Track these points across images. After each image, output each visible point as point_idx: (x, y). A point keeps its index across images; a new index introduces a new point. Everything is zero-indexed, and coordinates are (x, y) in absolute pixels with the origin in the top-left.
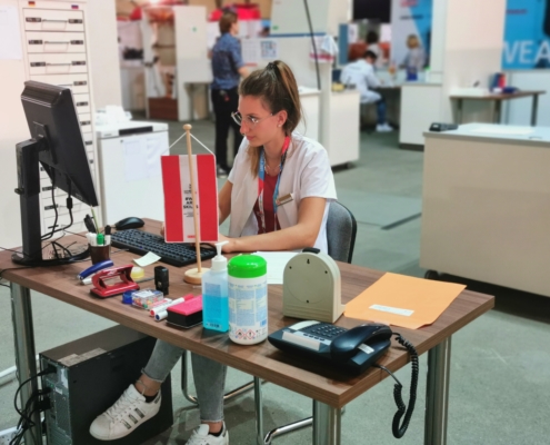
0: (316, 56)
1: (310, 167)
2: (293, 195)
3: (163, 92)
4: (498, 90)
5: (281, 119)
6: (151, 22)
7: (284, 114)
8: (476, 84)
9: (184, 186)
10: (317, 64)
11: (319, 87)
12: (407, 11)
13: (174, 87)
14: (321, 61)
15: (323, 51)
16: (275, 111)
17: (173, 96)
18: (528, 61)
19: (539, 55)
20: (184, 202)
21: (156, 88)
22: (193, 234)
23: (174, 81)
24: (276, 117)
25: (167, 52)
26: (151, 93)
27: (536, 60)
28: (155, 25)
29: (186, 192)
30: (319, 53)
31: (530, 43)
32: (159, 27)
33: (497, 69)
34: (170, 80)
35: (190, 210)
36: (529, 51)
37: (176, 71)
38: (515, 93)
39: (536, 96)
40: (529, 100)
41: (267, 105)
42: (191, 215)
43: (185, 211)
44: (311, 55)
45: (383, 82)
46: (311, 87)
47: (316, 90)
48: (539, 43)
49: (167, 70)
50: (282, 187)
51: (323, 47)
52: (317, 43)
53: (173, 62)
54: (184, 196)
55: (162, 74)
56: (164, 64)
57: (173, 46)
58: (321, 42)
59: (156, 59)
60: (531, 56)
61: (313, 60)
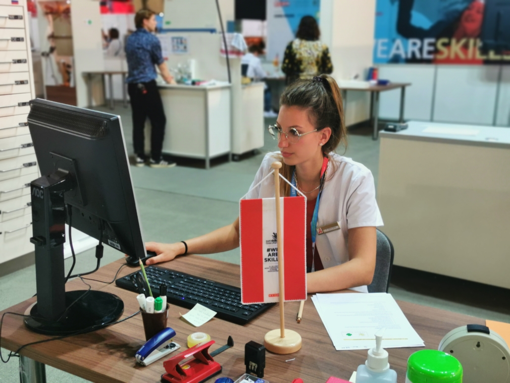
0: (226, 52)
1: (359, 192)
2: (339, 223)
3: (60, 81)
4: (373, 82)
5: (324, 137)
6: (47, 14)
7: (328, 131)
8: (356, 77)
9: (267, 235)
10: (228, 59)
11: (230, 81)
12: (280, 10)
13: (72, 75)
14: (231, 56)
15: (233, 47)
16: (319, 128)
17: (72, 85)
18: (385, 56)
19: (393, 52)
20: (265, 254)
21: (53, 76)
22: (276, 291)
23: (71, 70)
24: (319, 134)
25: (63, 43)
26: (49, 81)
27: (391, 55)
28: (50, 17)
29: (268, 242)
30: (229, 49)
31: (386, 40)
32: (54, 19)
33: (370, 64)
34: (67, 70)
35: (274, 264)
36: (385, 48)
37: (73, 61)
38: (388, 84)
39: (403, 87)
40: (398, 91)
41: (314, 119)
42: (274, 269)
43: (266, 265)
44: (222, 51)
45: (268, 74)
46: (223, 80)
47: (226, 84)
48: (393, 41)
49: (63, 60)
50: (324, 213)
51: (233, 43)
52: (227, 40)
53: (70, 52)
54: (265, 247)
55: (58, 63)
56: (61, 54)
57: (70, 37)
58: (231, 38)
59: (52, 50)
60: (387, 52)
61: (224, 56)
